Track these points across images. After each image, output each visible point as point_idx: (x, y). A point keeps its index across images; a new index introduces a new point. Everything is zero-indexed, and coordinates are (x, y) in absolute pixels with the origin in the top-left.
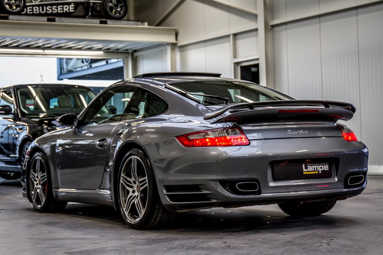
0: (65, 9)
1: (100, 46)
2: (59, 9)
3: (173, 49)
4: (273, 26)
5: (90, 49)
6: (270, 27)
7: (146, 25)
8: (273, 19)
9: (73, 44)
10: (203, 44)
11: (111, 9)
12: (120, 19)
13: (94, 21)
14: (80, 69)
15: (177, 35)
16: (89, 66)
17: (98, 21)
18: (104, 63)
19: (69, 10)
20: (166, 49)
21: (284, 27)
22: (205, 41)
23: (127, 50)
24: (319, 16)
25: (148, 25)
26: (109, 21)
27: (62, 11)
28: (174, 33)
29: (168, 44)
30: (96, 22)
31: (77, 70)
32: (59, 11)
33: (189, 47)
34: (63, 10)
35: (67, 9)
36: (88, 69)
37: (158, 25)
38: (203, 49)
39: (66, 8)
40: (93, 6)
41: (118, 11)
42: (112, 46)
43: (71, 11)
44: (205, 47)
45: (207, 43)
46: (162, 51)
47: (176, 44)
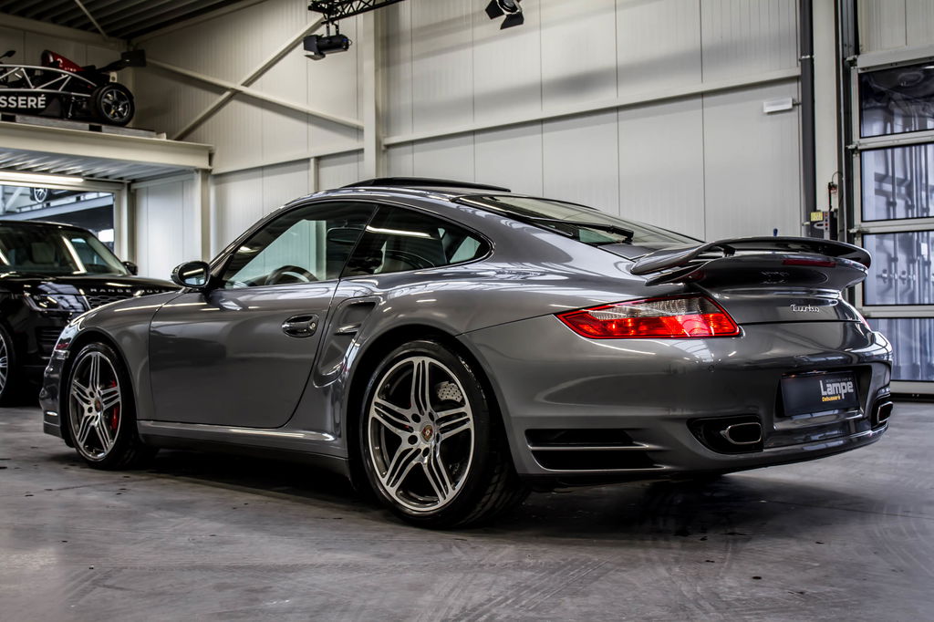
0: (30, 103)
1: (79, 169)
2: (20, 102)
3: (204, 180)
4: (389, 146)
5: (62, 173)
6: (383, 148)
7: (163, 138)
8: (388, 135)
9: (37, 163)
10: (260, 172)
11: (108, 108)
12: (122, 124)
13: (80, 124)
14: (29, 209)
15: (211, 157)
16: (45, 205)
17: (87, 125)
18: (73, 199)
19: (37, 104)
20: (193, 179)
21: (409, 148)
22: (262, 168)
23: (121, 178)
24: (473, 132)
25: (167, 138)
26: (103, 127)
27: (25, 107)
28: (207, 153)
29: (197, 170)
30: (83, 127)
31: (23, 210)
32: (20, 106)
33: (229, 178)
34: (27, 104)
35: (33, 104)
36: (43, 208)
37: (180, 138)
38: (259, 180)
39: (32, 101)
40: (76, 102)
41: (119, 112)
42: (98, 170)
43: (40, 106)
44: (263, 176)
45: (266, 171)
46: (183, 181)
47: (211, 170)
